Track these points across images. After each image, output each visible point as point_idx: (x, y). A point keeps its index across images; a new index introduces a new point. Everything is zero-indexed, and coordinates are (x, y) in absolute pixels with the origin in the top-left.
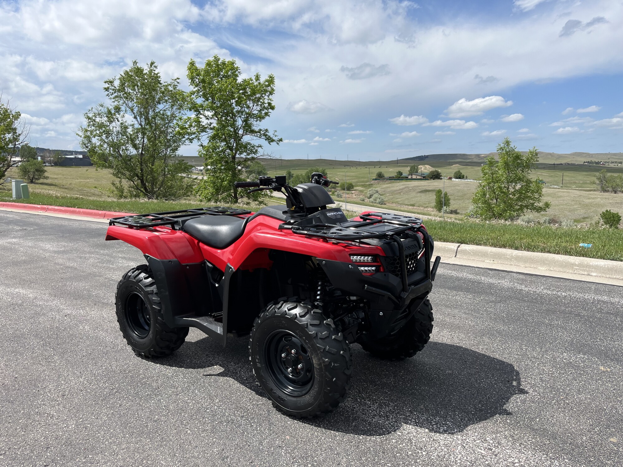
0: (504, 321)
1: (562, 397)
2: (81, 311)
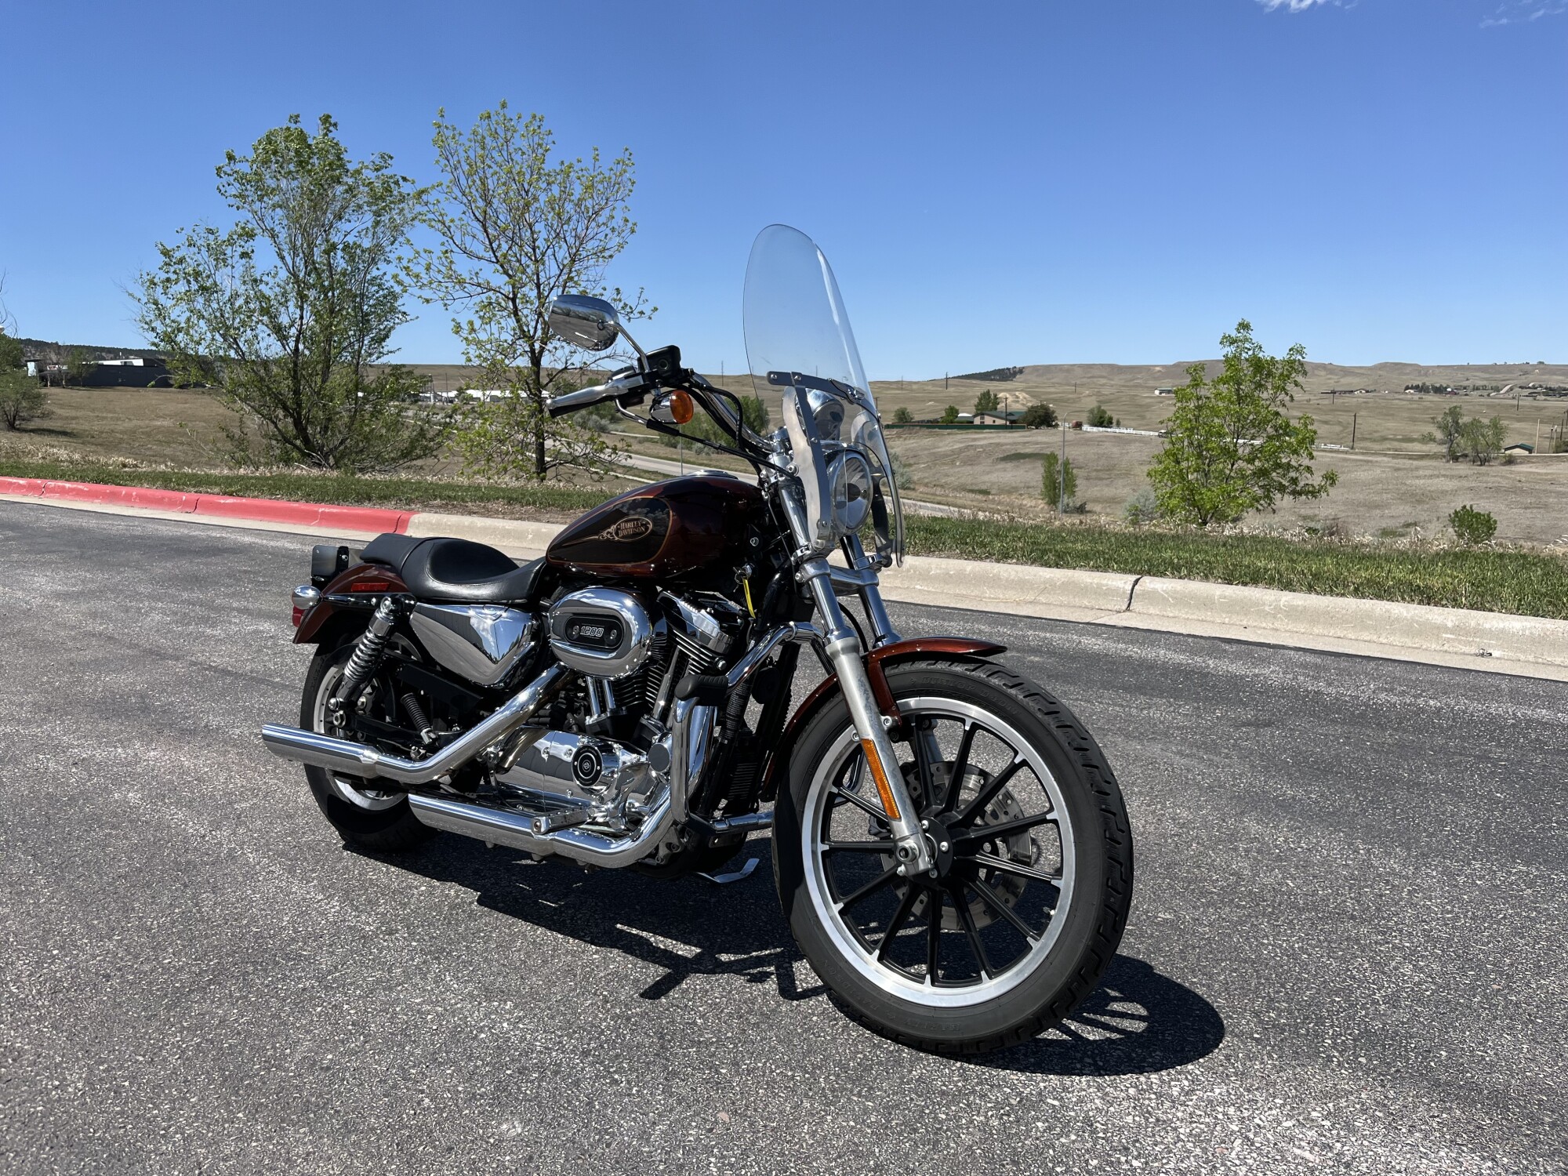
0: (1290, 775)
1: (1495, 987)
2: (120, 750)
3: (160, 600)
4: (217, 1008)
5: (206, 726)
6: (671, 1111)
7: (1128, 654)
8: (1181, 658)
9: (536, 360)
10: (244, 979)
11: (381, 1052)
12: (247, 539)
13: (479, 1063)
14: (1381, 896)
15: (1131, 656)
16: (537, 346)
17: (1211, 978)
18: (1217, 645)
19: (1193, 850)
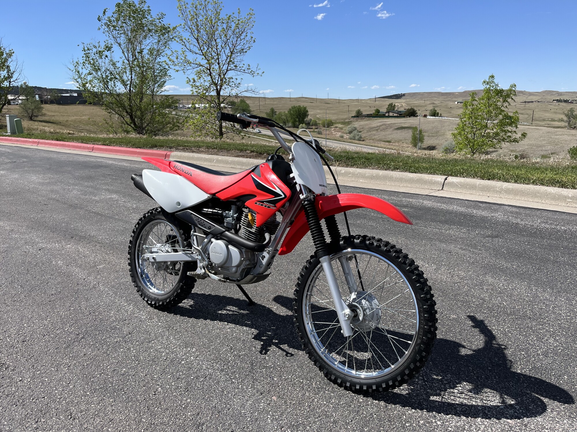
0: (505, 258)
3: (76, 185)
5: (89, 235)
6: (254, 395)
7: (442, 207)
8: (463, 209)
9: (218, 93)
12: (110, 162)
14: (541, 309)
15: (443, 209)
16: (219, 87)
18: (477, 204)
19: (465, 289)
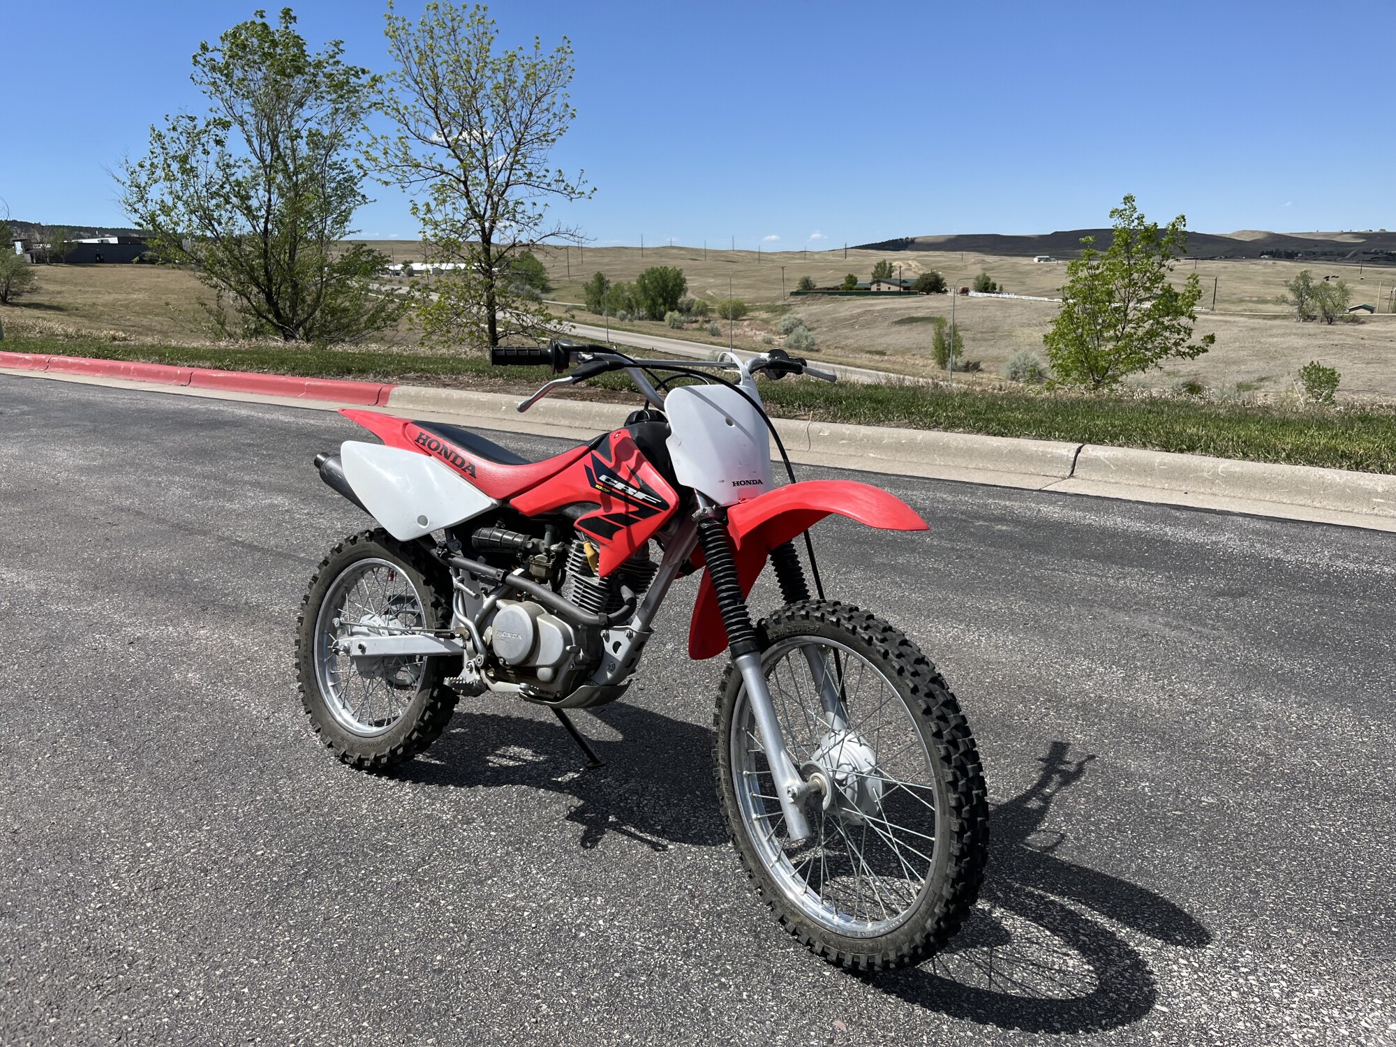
0: (1280, 648)
2: (171, 629)
3: (175, 473)
4: (319, 904)
5: (246, 603)
6: (786, 1018)
7: (1088, 522)
8: (1138, 526)
9: (486, 239)
10: (339, 872)
11: (488, 953)
12: (244, 412)
13: (586, 965)
15: (1090, 524)
16: (487, 225)
17: (1273, 868)
18: (1167, 512)
19: (1213, 728)
